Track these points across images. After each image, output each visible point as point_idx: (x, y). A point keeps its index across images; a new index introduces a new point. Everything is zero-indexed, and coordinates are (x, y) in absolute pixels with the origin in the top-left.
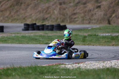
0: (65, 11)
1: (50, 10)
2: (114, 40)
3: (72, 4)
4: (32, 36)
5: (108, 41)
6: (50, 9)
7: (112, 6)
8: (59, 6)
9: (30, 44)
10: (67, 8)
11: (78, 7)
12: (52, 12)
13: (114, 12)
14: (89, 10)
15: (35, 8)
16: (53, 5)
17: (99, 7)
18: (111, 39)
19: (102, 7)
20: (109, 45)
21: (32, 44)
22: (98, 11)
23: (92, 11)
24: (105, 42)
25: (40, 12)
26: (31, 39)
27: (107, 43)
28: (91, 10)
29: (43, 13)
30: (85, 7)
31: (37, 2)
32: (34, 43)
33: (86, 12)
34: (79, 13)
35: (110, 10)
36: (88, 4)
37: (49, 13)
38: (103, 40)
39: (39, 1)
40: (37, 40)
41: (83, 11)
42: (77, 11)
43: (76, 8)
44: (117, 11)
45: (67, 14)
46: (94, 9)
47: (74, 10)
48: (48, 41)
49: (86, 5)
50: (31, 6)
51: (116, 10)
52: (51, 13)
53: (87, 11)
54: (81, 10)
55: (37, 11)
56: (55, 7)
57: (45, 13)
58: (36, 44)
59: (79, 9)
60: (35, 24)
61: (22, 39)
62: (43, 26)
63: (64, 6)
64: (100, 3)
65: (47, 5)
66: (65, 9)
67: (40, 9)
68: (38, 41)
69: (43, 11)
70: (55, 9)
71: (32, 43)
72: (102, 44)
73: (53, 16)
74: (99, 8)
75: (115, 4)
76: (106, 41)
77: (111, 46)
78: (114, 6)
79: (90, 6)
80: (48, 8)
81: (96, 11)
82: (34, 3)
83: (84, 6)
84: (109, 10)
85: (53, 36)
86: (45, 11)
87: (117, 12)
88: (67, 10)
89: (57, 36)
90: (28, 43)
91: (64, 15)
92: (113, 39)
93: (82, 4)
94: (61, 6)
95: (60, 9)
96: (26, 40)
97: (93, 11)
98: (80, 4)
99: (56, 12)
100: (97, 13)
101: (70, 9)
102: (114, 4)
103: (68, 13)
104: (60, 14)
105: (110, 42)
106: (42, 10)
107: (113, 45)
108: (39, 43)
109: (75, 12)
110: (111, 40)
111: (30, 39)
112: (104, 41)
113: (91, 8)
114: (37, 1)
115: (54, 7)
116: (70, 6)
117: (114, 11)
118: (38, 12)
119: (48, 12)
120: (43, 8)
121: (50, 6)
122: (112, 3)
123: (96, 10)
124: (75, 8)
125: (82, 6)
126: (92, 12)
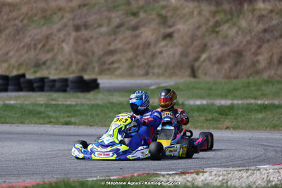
0: (87, 46)
1: (51, 42)
2: (226, 115)
3: (104, 29)
4: (27, 105)
5: (213, 119)
6: (53, 39)
7: (199, 33)
8: (74, 34)
9: (28, 123)
10: (92, 37)
11: (121, 37)
12: (56, 47)
13: (204, 48)
14: (144, 44)
15: (17, 37)
16: (59, 30)
17: (170, 36)
18: (220, 114)
19: (176, 35)
20: (218, 128)
21: (32, 125)
22: (166, 45)
23: (152, 46)
24: (207, 120)
25: (28, 47)
26: (27, 112)
27: (212, 122)
28: (149, 44)
29: (35, 49)
30: (137, 36)
31: (20, 25)
32: (36, 123)
33: (137, 48)
34: (122, 51)
35: (196, 43)
36: (143, 30)
37: (49, 51)
38: (200, 116)
39: (25, 22)
40: (42, 115)
41: (130, 46)
42: (117, 45)
43: (115, 40)
44: (212, 46)
45: (93, 53)
46: (157, 41)
47: (109, 44)
48: (68, 117)
49: (138, 32)
50: (7, 32)
51: (209, 45)
52: (56, 51)
53: (141, 46)
54: (127, 44)
55: (22, 45)
56: (65, 35)
57: (41, 49)
58: (40, 124)
59: (121, 41)
60: (23, 76)
61: (6, 113)
62: (42, 80)
63: (85, 33)
64: (170, 27)
65: (45, 30)
66: (88, 41)
67: (27, 40)
68: (44, 117)
69: (35, 45)
70: (63, 41)
71: (31, 123)
72: (199, 124)
73: (60, 58)
74: (168, 39)
75: (207, 30)
76: (209, 118)
77: (221, 129)
78: (203, 36)
79: (147, 34)
80: (48, 37)
81: (163, 47)
82: (15, 25)
83: (134, 33)
84: (192, 43)
85: (76, 105)
86: (40, 46)
87: (212, 49)
88: (92, 42)
89: (88, 105)
90: (22, 123)
91: (86, 55)
92: (223, 114)
93: (128, 29)
94: (79, 33)
95: (76, 41)
96: (16, 115)
97: (155, 45)
98: (123, 29)
99: (67, 48)
100: (164, 49)
101: (101, 40)
102: (204, 28)
103: (96, 49)
104: (76, 51)
105: (218, 121)
106: (33, 42)
107: (227, 128)
108: (50, 123)
109: (112, 47)
110: (220, 116)
111: (25, 111)
112: (203, 118)
113: (149, 40)
114: (22, 21)
115: (61, 35)
116: (101, 34)
117: (205, 45)
118: (24, 47)
119: (47, 47)
120: (37, 37)
121: (51, 34)
122: (199, 27)
123: (163, 43)
124: (113, 37)
125: (128, 33)
126: (153, 49)
